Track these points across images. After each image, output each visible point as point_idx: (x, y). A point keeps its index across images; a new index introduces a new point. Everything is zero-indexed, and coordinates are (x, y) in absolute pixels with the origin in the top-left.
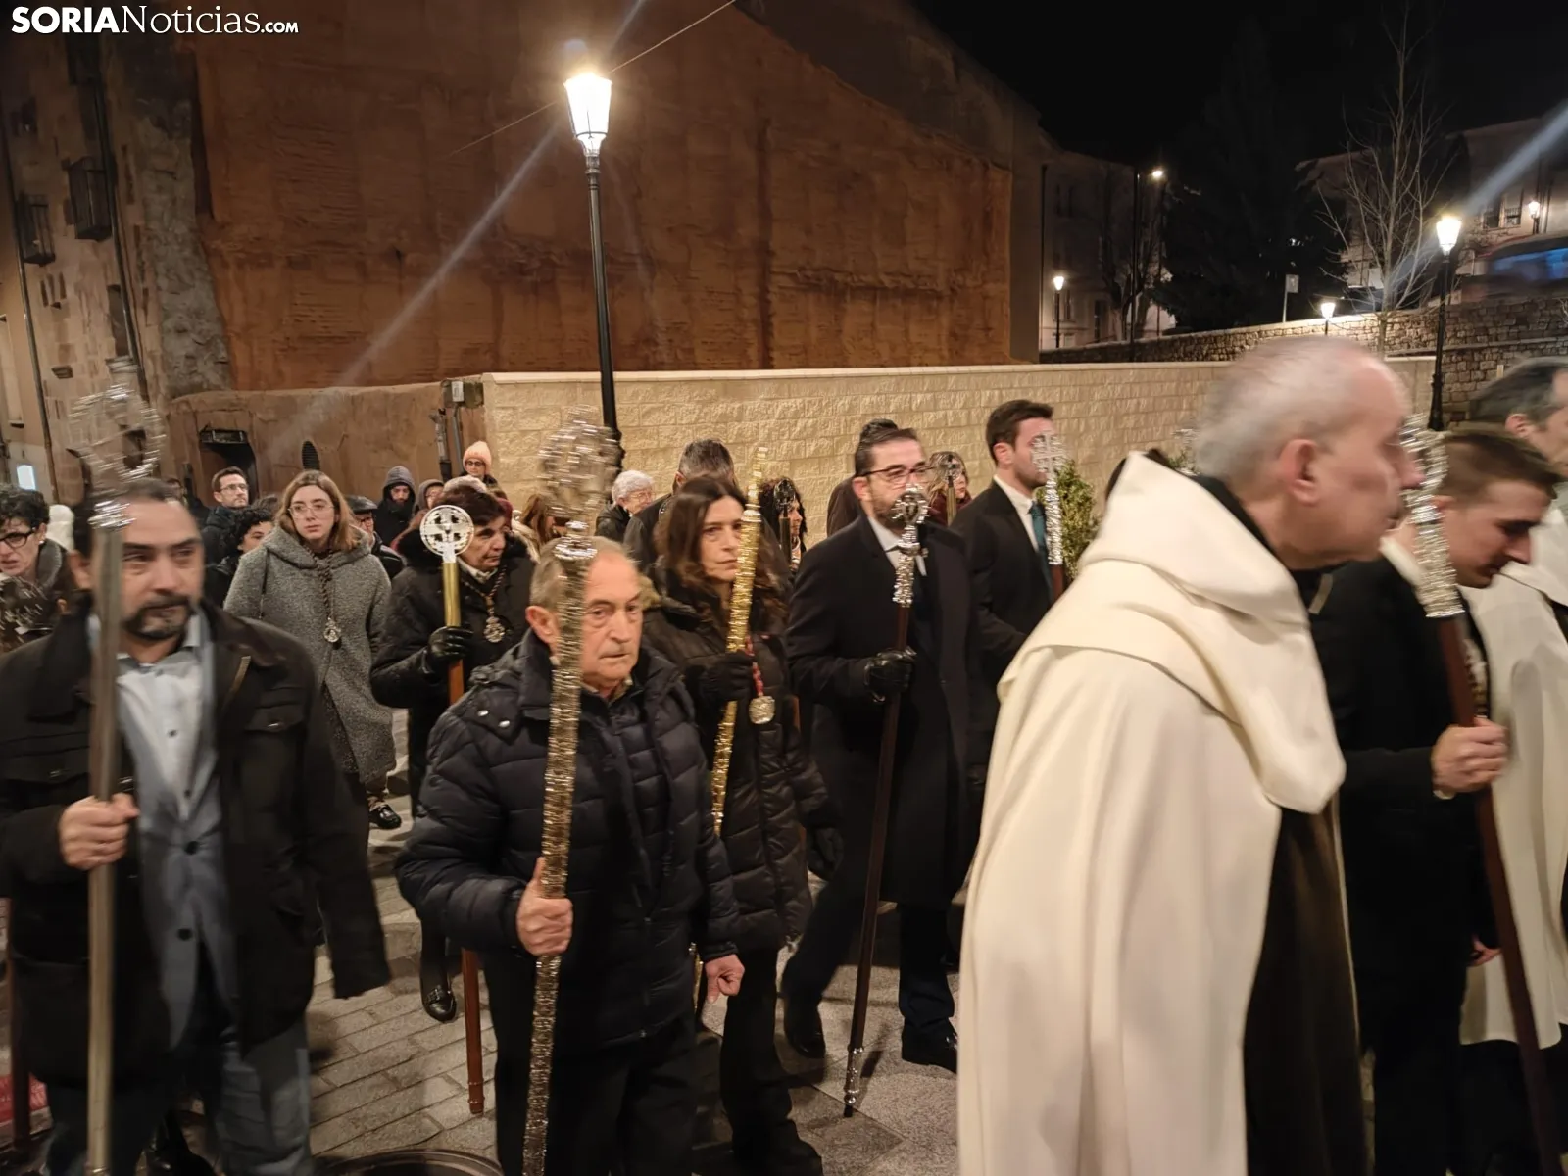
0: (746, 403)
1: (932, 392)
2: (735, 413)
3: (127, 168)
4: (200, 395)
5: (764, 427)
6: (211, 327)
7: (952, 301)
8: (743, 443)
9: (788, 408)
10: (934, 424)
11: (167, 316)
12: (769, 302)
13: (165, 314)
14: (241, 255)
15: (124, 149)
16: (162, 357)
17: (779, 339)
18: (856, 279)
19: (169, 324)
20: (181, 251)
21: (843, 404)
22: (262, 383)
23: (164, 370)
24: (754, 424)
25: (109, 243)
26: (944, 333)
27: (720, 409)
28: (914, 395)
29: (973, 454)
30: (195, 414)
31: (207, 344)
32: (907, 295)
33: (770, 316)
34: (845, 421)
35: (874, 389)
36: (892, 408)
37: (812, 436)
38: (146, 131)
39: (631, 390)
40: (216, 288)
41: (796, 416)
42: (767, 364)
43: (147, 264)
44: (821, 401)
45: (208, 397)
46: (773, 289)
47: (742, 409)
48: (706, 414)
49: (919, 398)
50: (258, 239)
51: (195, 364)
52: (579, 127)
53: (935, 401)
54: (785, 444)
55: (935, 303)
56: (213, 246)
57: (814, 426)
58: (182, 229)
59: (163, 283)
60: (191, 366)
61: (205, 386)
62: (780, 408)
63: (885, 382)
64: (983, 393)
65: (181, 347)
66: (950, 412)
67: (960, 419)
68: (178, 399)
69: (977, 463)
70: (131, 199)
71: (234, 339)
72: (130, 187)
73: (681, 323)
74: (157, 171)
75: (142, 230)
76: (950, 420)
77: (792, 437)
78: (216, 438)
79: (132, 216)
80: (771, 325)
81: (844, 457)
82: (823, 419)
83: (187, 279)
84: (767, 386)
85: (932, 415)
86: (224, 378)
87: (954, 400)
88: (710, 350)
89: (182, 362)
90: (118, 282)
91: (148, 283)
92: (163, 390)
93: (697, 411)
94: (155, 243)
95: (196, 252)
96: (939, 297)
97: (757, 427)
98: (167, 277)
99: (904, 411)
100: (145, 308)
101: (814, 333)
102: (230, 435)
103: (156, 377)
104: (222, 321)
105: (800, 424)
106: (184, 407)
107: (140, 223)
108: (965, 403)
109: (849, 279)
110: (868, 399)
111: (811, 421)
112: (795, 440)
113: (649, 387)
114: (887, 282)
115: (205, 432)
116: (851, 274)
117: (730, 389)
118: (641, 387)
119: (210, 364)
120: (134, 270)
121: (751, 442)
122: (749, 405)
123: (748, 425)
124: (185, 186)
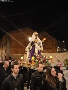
7: (52, 49)
15: (7, 42)
19: (8, 51)
22: (13, 54)
56: (11, 47)
79: (7, 45)
86: (10, 54)
90: (6, 49)
92: (7, 54)
102: (10, 57)
104: (11, 51)
114: (48, 48)
124: (10, 44)
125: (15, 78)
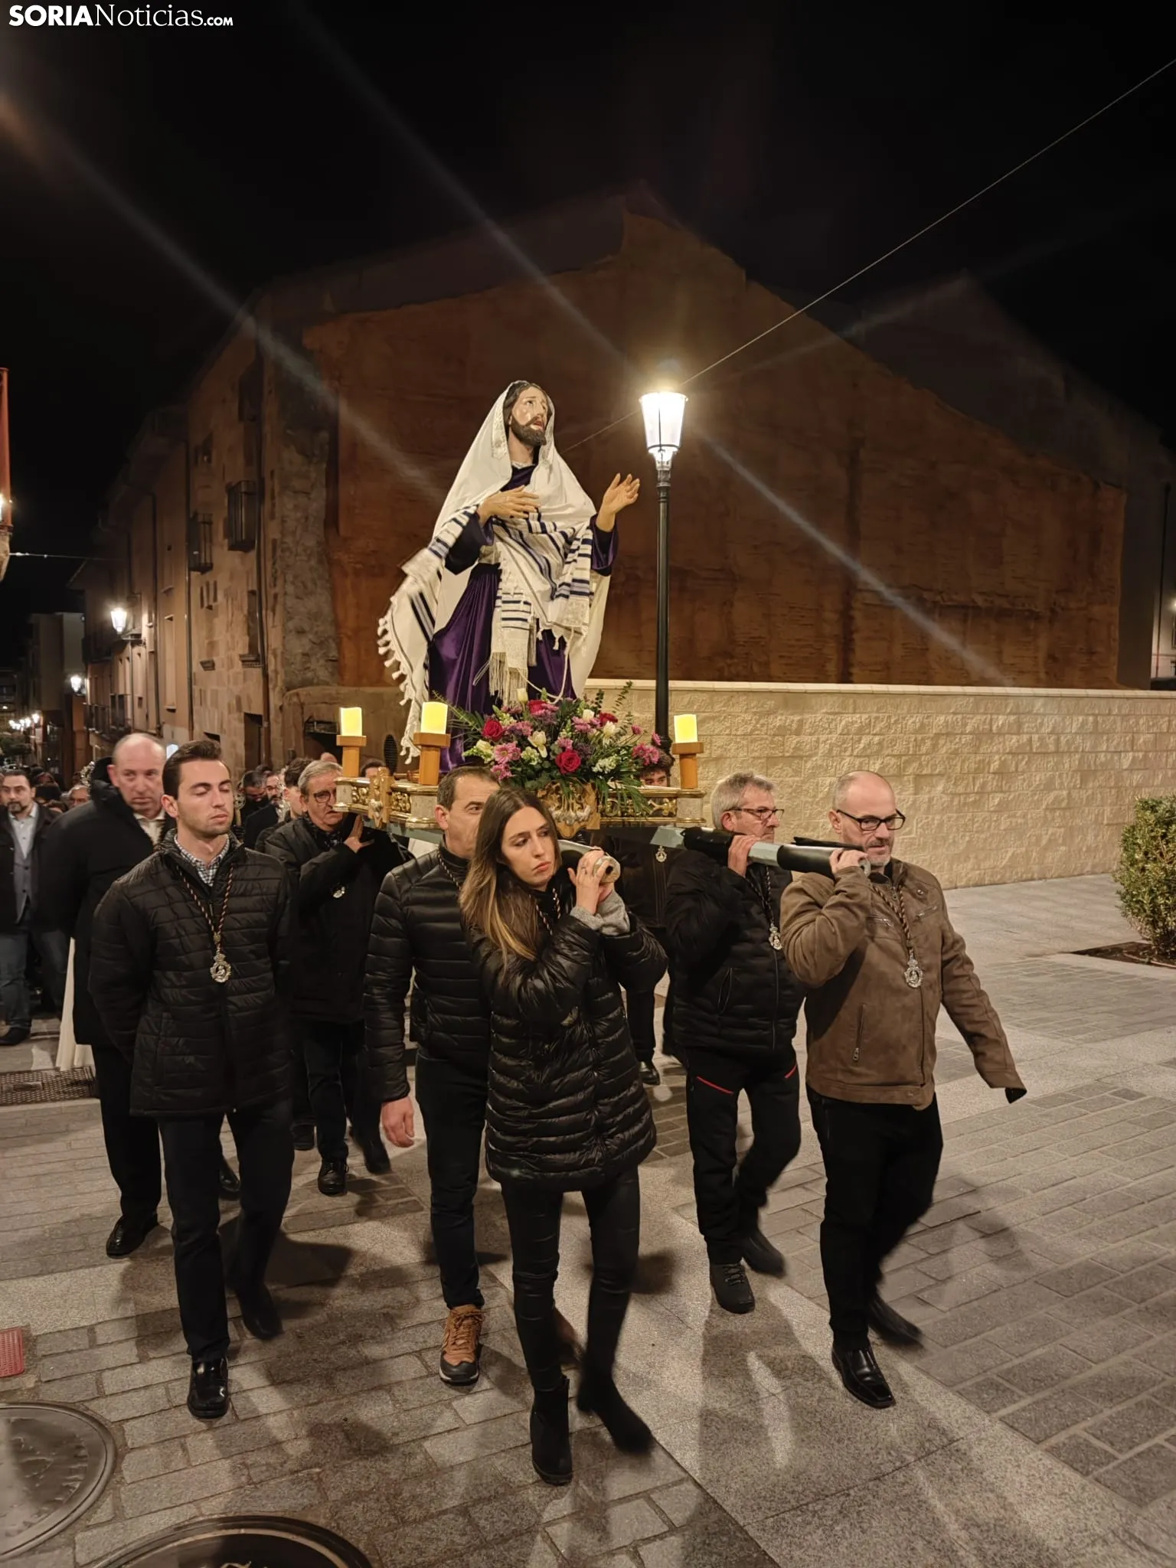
0: (806, 716)
1: (1014, 714)
2: (794, 726)
3: (273, 491)
4: (308, 689)
5: (825, 742)
6: (327, 629)
7: (1051, 622)
8: (801, 757)
9: (853, 723)
10: (1017, 748)
11: (291, 618)
12: (852, 618)
13: (289, 616)
14: (359, 566)
15: (272, 473)
16: (282, 653)
17: (860, 654)
18: (946, 598)
19: (291, 625)
20: (309, 560)
21: (914, 722)
22: (365, 681)
23: (283, 666)
24: (814, 738)
25: (253, 554)
26: (1042, 655)
27: (778, 721)
28: (995, 717)
29: (1062, 783)
30: (302, 705)
31: (321, 644)
32: (1001, 615)
33: (852, 633)
34: (915, 740)
35: (950, 708)
36: (969, 729)
37: (878, 753)
38: (292, 458)
39: (687, 698)
40: (333, 592)
41: (861, 732)
42: (845, 678)
43: (279, 573)
44: (889, 717)
45: (315, 691)
46: (857, 605)
47: (801, 723)
48: (763, 725)
49: (1001, 720)
50: (373, 552)
51: (310, 662)
52: (651, 440)
53: (1020, 725)
54: (848, 759)
55: (1032, 625)
56: (336, 557)
57: (880, 743)
58: (311, 542)
59: (290, 589)
60: (305, 662)
61: (315, 681)
62: (843, 723)
63: (961, 701)
64: (1075, 718)
65: (298, 646)
66: (1035, 737)
67: (1047, 745)
68: (292, 692)
69: (1065, 793)
70: (272, 517)
71: (345, 640)
72: (273, 505)
73: (760, 637)
74: (295, 492)
75: (278, 543)
76: (1036, 745)
77: (855, 753)
78: (317, 729)
79: (272, 531)
80: (852, 640)
81: (911, 778)
82: (891, 737)
83: (310, 585)
84: (830, 699)
85: (1015, 738)
86: (332, 674)
87: (1042, 724)
88: (787, 665)
89: (299, 658)
90: (255, 588)
91: (278, 589)
92: (280, 683)
93: (754, 722)
94: (287, 554)
95: (320, 562)
96: (1037, 617)
97: (817, 741)
98: (293, 583)
99: (983, 733)
100: (274, 611)
101: (898, 651)
102: (328, 726)
103: (276, 672)
104: (337, 624)
105: (865, 740)
106: (295, 699)
107: (277, 536)
108: (1054, 728)
109: (938, 598)
110: (942, 718)
111: (877, 739)
112: (857, 756)
113: (705, 696)
114: (980, 601)
115: (308, 723)
116: (941, 592)
117: (790, 701)
118: (696, 696)
119: (322, 662)
120: (269, 576)
121: (810, 756)
122: (809, 718)
123: (807, 738)
124: (317, 504)
125: (207, 876)
